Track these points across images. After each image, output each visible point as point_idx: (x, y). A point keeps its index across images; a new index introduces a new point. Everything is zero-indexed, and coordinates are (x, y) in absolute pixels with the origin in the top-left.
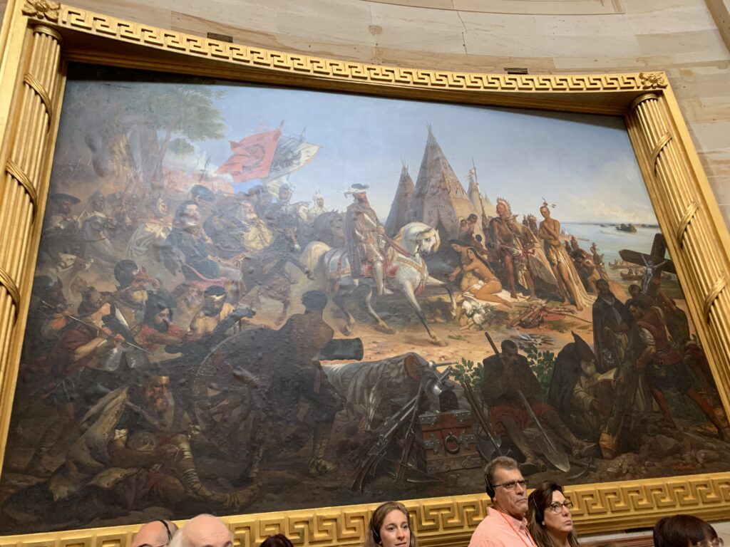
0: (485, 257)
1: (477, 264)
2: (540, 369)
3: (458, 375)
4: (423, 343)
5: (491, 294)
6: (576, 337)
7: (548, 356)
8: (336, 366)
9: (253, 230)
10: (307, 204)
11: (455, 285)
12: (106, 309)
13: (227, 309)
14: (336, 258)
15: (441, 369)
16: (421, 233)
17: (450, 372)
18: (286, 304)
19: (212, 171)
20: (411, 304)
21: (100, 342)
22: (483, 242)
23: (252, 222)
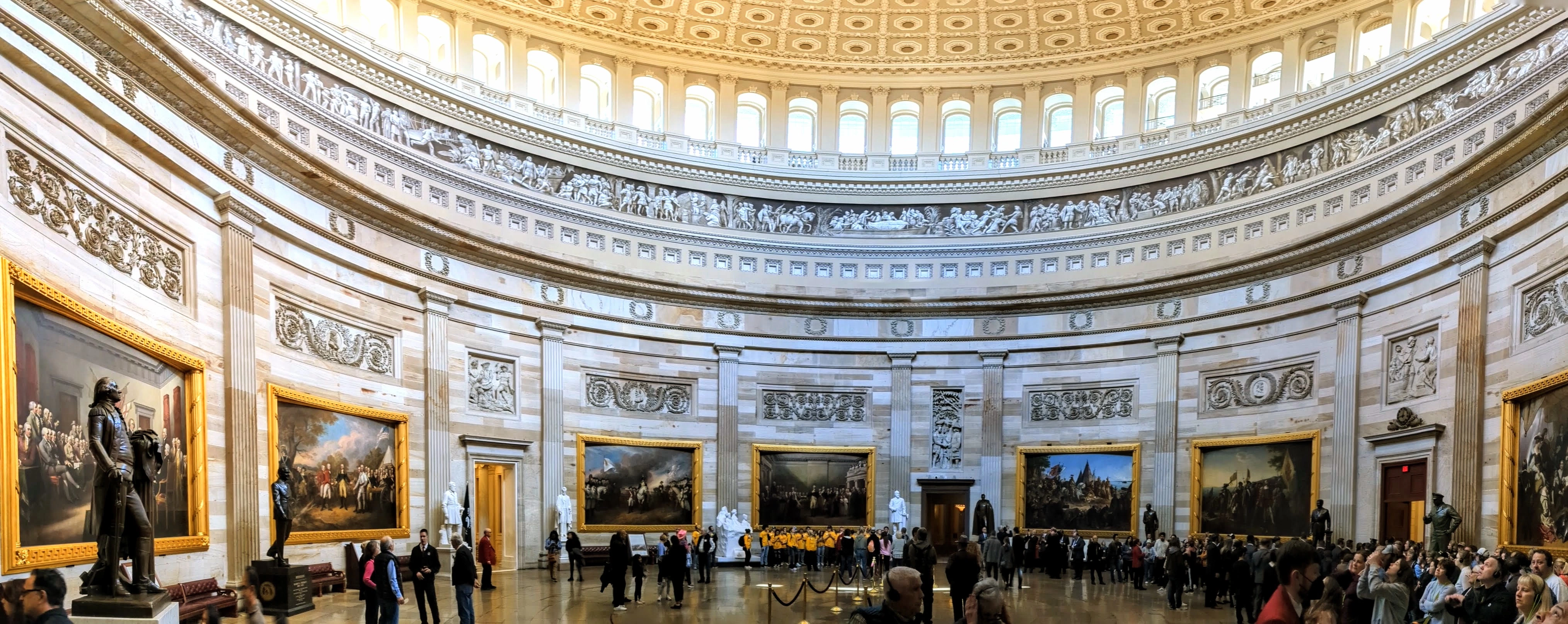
0: (1093, 490)
1: (1091, 491)
2: (1097, 512)
3: (1084, 512)
4: (1079, 506)
5: (1092, 497)
7: (1100, 509)
8: (1065, 509)
9: (1054, 486)
10: (1063, 480)
13: (1050, 500)
14: (1067, 490)
15: (1081, 511)
16: (1082, 485)
18: (1058, 499)
19: (1048, 474)
20: (1078, 499)
22: (1093, 487)
23: (1054, 484)
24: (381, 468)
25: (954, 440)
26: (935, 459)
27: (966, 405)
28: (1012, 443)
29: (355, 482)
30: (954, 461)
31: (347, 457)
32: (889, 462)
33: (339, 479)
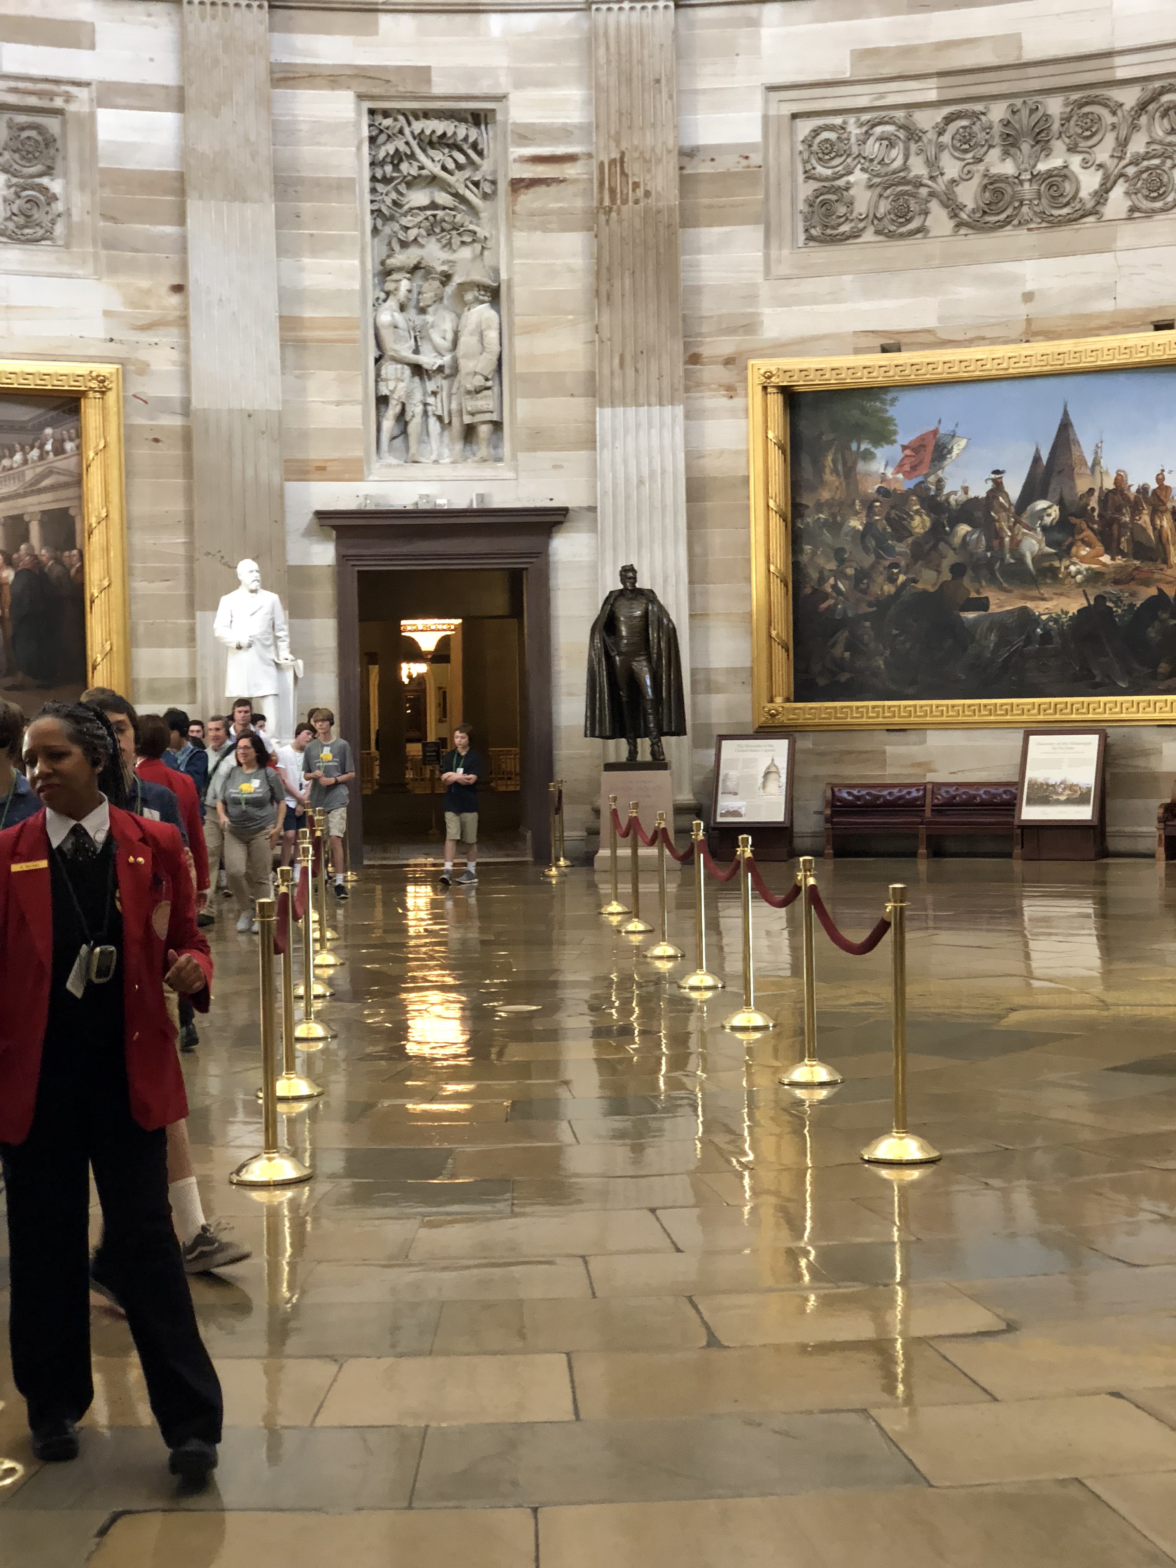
0: (1096, 526)
1: (1088, 533)
2: (1121, 617)
3: (1056, 621)
4: (1033, 599)
5: (1094, 558)
6: (1160, 590)
7: (1132, 606)
8: (971, 615)
9: (917, 519)
10: (955, 493)
11: (1065, 552)
12: (832, 581)
13: (902, 578)
14: (975, 536)
15: (1044, 617)
16: (1045, 509)
17: (1050, 619)
18: (939, 572)
19: (889, 473)
20: (1028, 569)
21: (831, 602)
22: (1096, 514)
23: (917, 512)
25: (467, 341)
26: (388, 424)
27: (518, 185)
28: (725, 346)
30: (469, 433)
32: (187, 438)
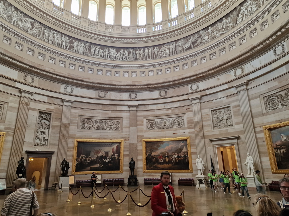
24: (181, 153)
29: (171, 158)
31: (168, 152)
33: (166, 157)
